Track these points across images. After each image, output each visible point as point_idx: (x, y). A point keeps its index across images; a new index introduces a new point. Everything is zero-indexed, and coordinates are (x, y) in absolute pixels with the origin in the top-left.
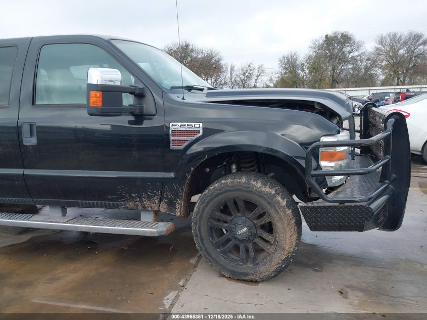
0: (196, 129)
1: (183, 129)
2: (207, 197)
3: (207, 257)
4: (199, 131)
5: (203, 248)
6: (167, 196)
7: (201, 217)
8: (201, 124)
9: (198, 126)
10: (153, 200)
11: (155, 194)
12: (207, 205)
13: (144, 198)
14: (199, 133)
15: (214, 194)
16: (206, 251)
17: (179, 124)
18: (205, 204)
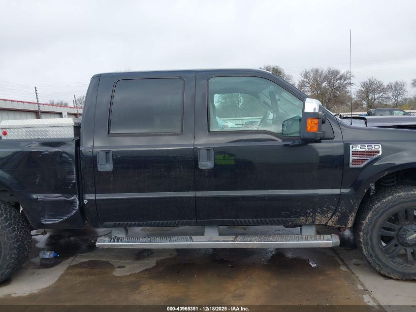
0: (376, 150)
1: (364, 150)
2: (381, 209)
3: (377, 262)
4: (379, 151)
5: (373, 255)
6: (342, 210)
7: (373, 227)
8: (380, 145)
9: (378, 147)
10: (326, 215)
11: (330, 209)
12: (380, 216)
13: (319, 213)
14: (379, 153)
15: (389, 205)
16: (377, 257)
17: (359, 145)
18: (378, 215)
